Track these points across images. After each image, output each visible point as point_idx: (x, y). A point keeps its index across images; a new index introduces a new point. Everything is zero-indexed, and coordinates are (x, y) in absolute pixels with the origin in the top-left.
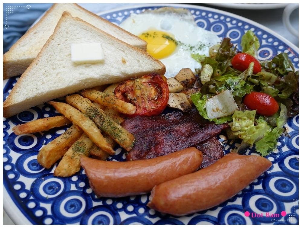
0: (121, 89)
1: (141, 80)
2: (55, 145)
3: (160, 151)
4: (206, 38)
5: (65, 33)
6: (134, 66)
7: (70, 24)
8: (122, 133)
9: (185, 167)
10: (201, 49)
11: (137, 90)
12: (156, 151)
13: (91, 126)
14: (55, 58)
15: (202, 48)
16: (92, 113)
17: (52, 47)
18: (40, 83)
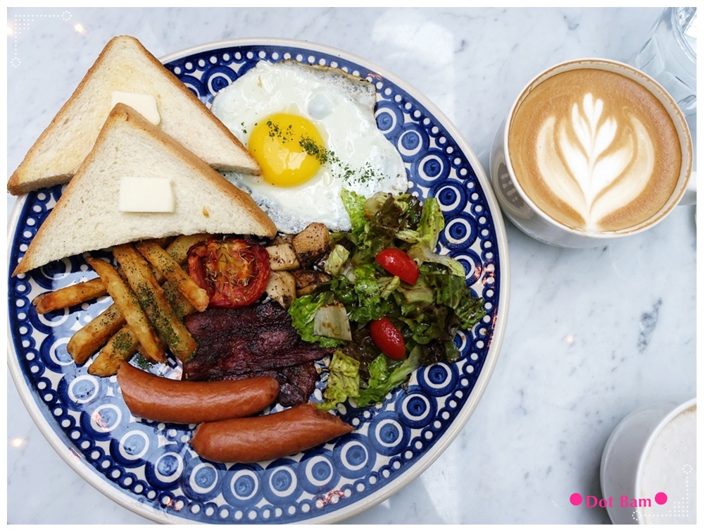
0: (197, 253)
1: (231, 246)
2: (91, 335)
3: (230, 366)
4: (382, 157)
5: (113, 149)
6: (221, 223)
7: (123, 132)
8: (179, 342)
9: (246, 408)
10: (364, 181)
11: (221, 262)
12: (224, 365)
13: (139, 322)
14: (95, 195)
15: (366, 179)
16: (144, 298)
17: (90, 176)
18: (70, 239)
